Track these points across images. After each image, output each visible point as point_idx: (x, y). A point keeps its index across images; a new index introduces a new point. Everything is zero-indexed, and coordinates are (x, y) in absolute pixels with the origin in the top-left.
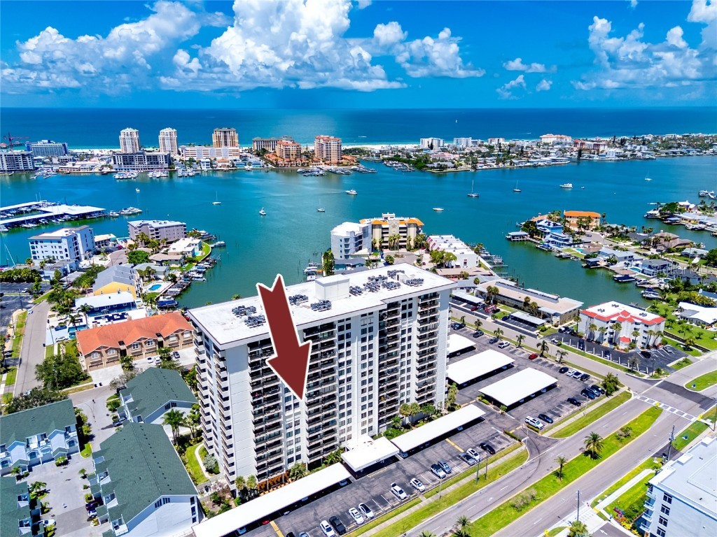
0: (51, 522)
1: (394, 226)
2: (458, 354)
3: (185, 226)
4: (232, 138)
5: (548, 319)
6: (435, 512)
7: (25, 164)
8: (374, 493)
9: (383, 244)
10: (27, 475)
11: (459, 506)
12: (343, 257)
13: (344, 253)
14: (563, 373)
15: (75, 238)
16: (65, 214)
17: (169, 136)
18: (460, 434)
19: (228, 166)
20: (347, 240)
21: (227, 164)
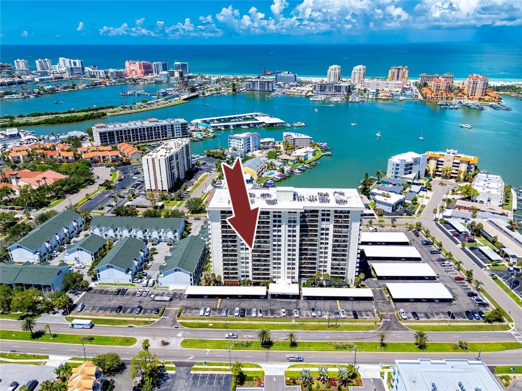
0: (150, 264)
1: (449, 161)
2: (402, 259)
3: (311, 139)
4: (404, 74)
5: (507, 258)
6: (293, 329)
7: (268, 87)
8: (272, 308)
9: (437, 173)
10: (156, 244)
11: (307, 332)
12: (393, 177)
13: (394, 174)
14: (470, 296)
15: (249, 139)
16: (264, 122)
17: (359, 71)
18: (349, 302)
19: (387, 96)
20: (398, 165)
21: (387, 94)
